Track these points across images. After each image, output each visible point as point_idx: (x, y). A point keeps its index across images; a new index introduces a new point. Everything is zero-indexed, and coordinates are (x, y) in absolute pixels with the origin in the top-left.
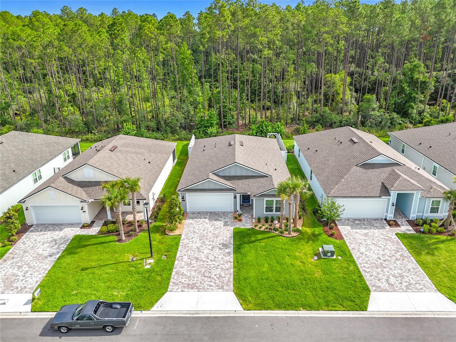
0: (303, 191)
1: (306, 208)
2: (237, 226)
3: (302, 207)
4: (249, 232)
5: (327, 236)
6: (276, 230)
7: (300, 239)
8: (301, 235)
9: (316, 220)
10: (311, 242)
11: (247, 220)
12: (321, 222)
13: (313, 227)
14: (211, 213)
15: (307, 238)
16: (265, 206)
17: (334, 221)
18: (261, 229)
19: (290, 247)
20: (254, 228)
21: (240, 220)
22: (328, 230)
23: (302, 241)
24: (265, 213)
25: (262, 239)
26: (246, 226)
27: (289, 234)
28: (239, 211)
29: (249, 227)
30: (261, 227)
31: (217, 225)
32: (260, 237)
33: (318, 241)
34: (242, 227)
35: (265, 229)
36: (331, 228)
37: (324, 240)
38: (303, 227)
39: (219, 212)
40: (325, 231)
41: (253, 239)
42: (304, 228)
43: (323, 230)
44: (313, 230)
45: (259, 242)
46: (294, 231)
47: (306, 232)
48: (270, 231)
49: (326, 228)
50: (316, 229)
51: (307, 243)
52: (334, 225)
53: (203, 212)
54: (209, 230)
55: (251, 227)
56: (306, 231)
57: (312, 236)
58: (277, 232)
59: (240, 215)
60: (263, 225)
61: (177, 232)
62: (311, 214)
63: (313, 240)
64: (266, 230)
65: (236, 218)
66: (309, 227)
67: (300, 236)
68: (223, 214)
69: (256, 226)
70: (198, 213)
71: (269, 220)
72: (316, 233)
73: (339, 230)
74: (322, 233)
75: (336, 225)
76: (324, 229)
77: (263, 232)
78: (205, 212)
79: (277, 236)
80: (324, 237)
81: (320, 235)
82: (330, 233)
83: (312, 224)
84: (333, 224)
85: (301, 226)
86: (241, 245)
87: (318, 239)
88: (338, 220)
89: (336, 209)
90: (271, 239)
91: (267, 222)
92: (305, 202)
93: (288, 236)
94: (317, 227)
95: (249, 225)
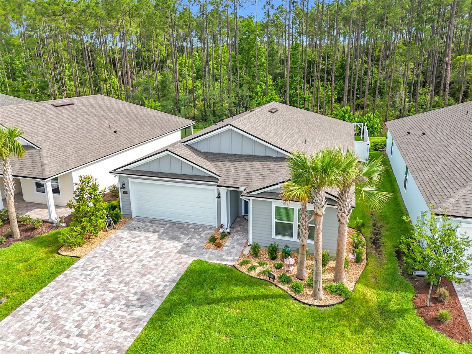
0: (364, 189)
1: (383, 240)
2: (205, 257)
3: (374, 237)
4: (220, 274)
5: (421, 319)
6: (286, 280)
7: (338, 316)
8: (346, 307)
9: (400, 272)
10: (369, 330)
11: (233, 247)
12: (412, 278)
13: (387, 289)
14: (174, 223)
15: (360, 318)
16: (274, 220)
17: (447, 283)
18: (253, 274)
19: (301, 337)
20: (238, 267)
21: (219, 246)
22: (428, 303)
23: (344, 322)
24: (274, 236)
25: (238, 299)
26: (224, 260)
27: (315, 296)
28: (225, 227)
29: (228, 263)
30: (253, 268)
31: (167, 249)
32: (237, 290)
33: (392, 334)
34: (215, 261)
35: (260, 273)
36: (437, 300)
37: (409, 332)
38: (359, 286)
39: (189, 224)
40: (419, 304)
41: (218, 294)
42: (362, 289)
43: (414, 301)
44: (384, 295)
45: (227, 303)
46: (330, 290)
47: (364, 300)
48: (271, 280)
49: (423, 297)
50: (394, 295)
51: (355, 332)
52: (447, 293)
53: (160, 220)
54: (140, 258)
55: (232, 264)
56: (365, 295)
57: (376, 315)
58: (286, 287)
59: (224, 235)
60: (261, 264)
61: (78, 251)
62: (391, 254)
63: (377, 327)
64: (262, 277)
65: (213, 240)
66: (376, 286)
67: (342, 306)
68: (195, 229)
69: (244, 263)
70: (151, 222)
71: (280, 254)
72: (393, 306)
73: (460, 309)
74: (407, 311)
75: (453, 293)
76: (418, 301)
77: (252, 282)
78: (164, 220)
79: (280, 296)
80: (412, 322)
81: (401, 313)
82: (432, 313)
83: (386, 280)
84: (442, 290)
85: (354, 279)
86: (181, 303)
87: (393, 326)
88: (460, 282)
89: (455, 247)
90: (261, 302)
91: (273, 258)
92: (384, 228)
93: (310, 301)
94: (397, 291)
95: (232, 258)
